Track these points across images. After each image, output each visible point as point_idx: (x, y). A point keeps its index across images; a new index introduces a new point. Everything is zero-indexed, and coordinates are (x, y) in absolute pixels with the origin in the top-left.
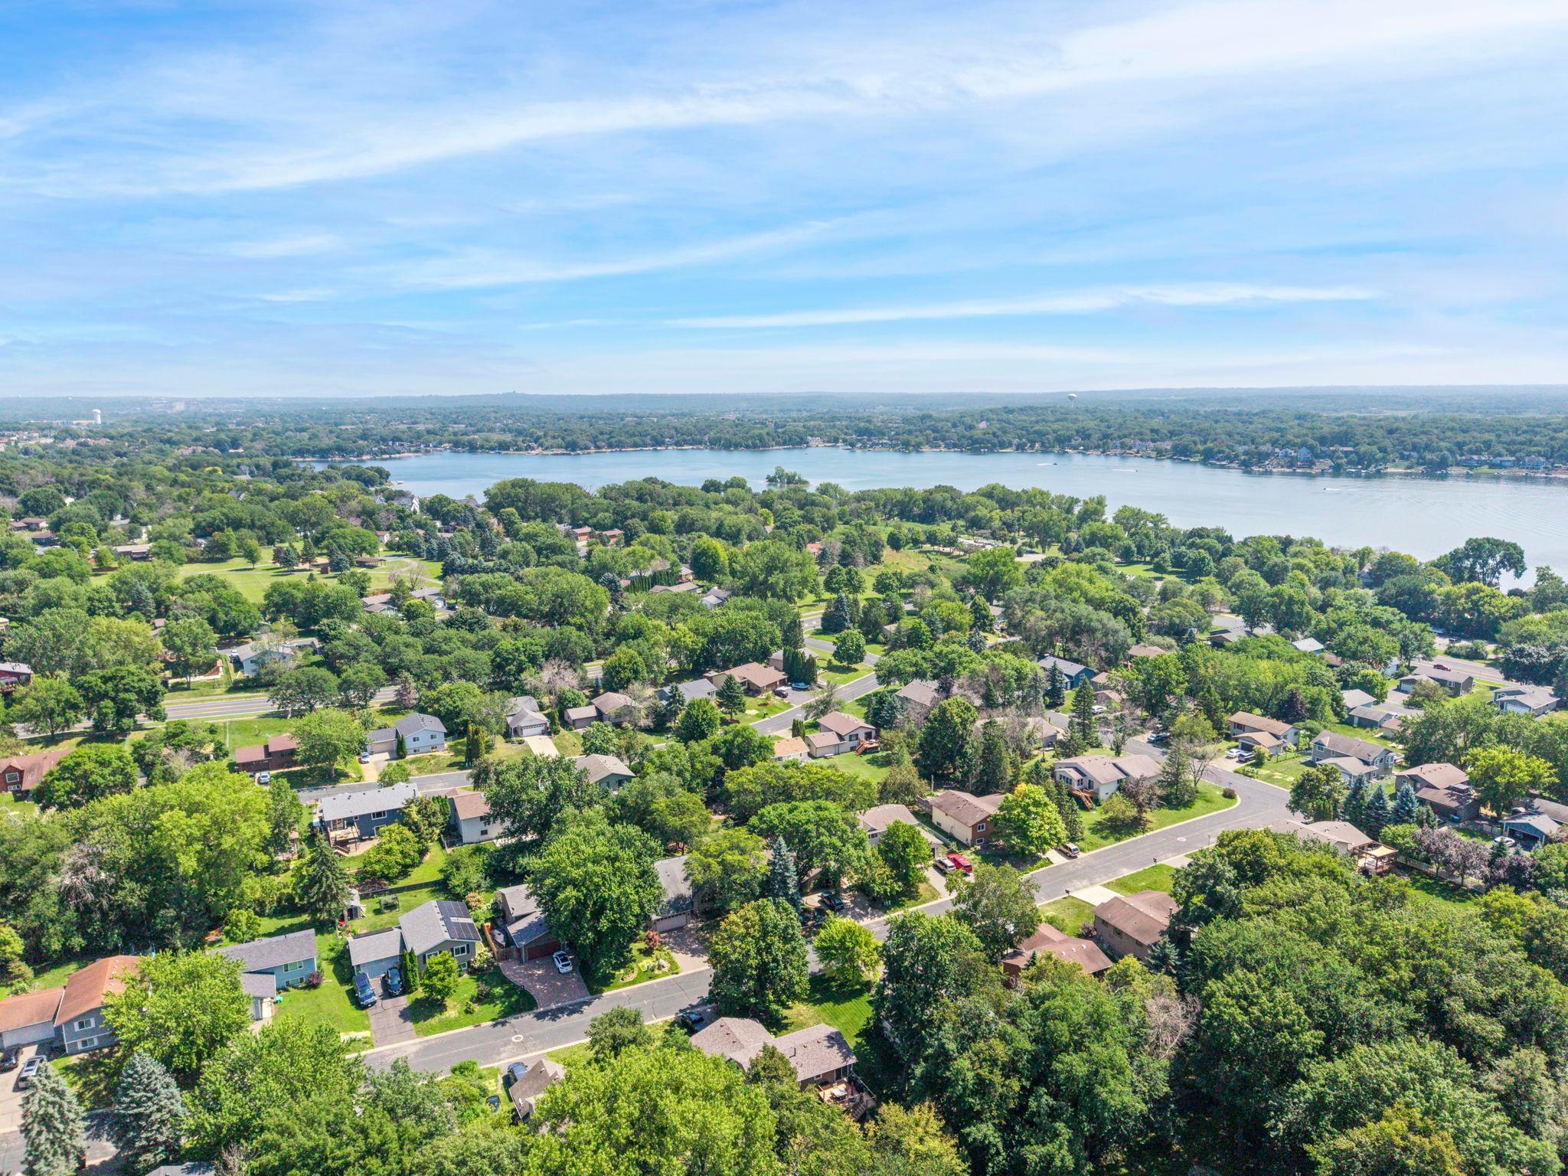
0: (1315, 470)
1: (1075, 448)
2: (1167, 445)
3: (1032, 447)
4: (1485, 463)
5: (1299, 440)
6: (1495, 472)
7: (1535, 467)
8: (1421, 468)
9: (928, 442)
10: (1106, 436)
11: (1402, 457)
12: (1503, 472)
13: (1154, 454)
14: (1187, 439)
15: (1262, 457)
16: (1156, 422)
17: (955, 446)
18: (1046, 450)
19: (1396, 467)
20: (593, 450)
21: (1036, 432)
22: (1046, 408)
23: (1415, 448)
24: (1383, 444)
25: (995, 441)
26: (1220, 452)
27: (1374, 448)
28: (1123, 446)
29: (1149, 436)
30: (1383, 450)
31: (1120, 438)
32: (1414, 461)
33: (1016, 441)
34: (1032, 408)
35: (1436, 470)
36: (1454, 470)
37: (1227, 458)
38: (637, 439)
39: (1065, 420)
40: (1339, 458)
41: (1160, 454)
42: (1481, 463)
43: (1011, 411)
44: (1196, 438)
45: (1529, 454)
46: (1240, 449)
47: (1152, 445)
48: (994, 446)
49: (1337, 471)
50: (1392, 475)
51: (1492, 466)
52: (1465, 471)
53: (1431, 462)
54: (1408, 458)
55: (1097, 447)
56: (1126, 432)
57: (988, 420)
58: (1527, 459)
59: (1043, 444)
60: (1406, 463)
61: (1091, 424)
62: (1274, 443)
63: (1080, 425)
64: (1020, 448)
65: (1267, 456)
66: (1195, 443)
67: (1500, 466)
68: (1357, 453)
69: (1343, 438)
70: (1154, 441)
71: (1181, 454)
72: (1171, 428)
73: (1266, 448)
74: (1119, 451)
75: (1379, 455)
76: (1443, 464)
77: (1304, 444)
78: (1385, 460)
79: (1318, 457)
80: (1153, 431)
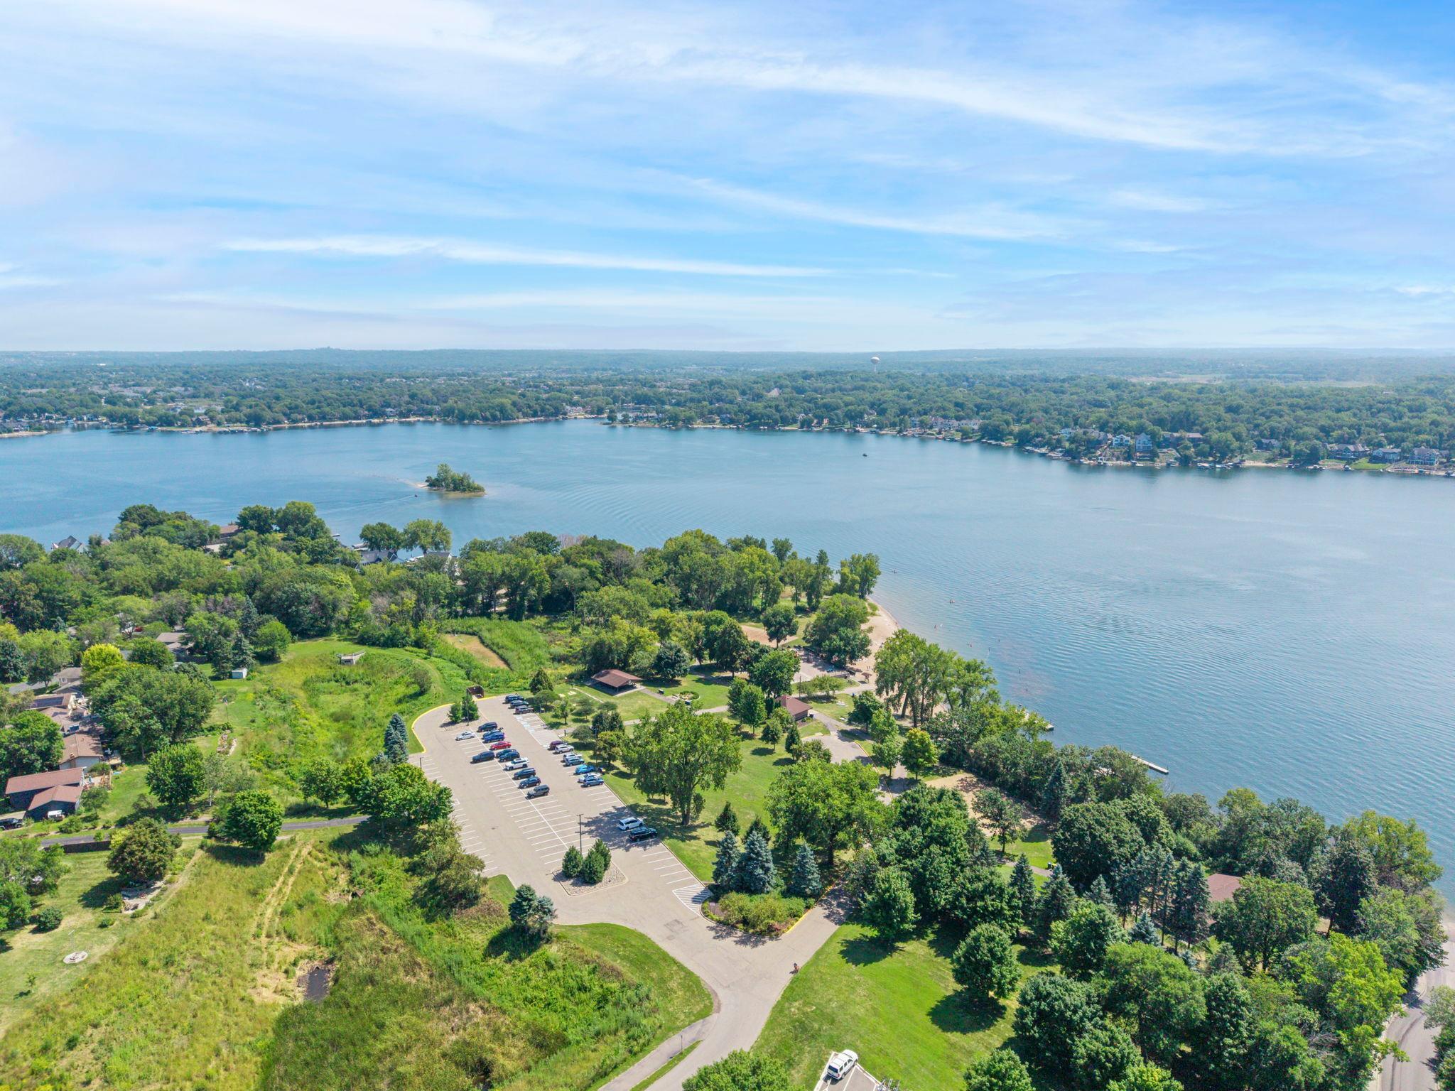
0: (1159, 464)
1: (868, 425)
2: (974, 424)
3: (820, 424)
4: (1364, 454)
5: (1134, 423)
6: (1379, 466)
7: (1427, 462)
8: (1286, 461)
9: (702, 416)
10: (904, 411)
11: (1260, 446)
12: (1390, 468)
13: (958, 436)
14: (998, 418)
15: (1092, 446)
16: (960, 394)
17: (732, 421)
18: (834, 429)
19: (1254, 459)
20: (286, 424)
21: (825, 406)
22: (846, 373)
23: (1273, 434)
24: (1237, 430)
25: (777, 416)
26: (1037, 436)
27: (1229, 435)
28: (923, 425)
29: (952, 411)
30: (1238, 437)
31: (919, 413)
32: (1277, 451)
33: (801, 417)
34: (833, 374)
35: (1306, 463)
36: (1327, 464)
37: (1047, 443)
38: (347, 410)
39: (862, 388)
40: (1187, 448)
41: (966, 436)
42: (1359, 455)
43: (806, 376)
44: (1008, 417)
45: (1417, 445)
46: (1064, 433)
47: (956, 423)
48: (776, 422)
49: (1185, 464)
50: (1248, 469)
51: (1374, 459)
52: (1341, 466)
53: (1298, 454)
54: (1268, 448)
55: (893, 425)
56: (927, 406)
57: (781, 387)
58: (1416, 451)
59: (831, 421)
60: (1267, 454)
61: (890, 395)
62: (1103, 427)
63: (877, 395)
64: (806, 425)
65: (1097, 444)
66: (1008, 423)
67: (1383, 459)
68: (1206, 441)
69: (1185, 421)
70: (958, 418)
71: (991, 437)
72: (979, 401)
73: (1095, 434)
74: (917, 430)
75: (1236, 444)
76: (1313, 457)
77: (1140, 430)
78: (1242, 450)
79: (1159, 446)
80: (958, 405)
